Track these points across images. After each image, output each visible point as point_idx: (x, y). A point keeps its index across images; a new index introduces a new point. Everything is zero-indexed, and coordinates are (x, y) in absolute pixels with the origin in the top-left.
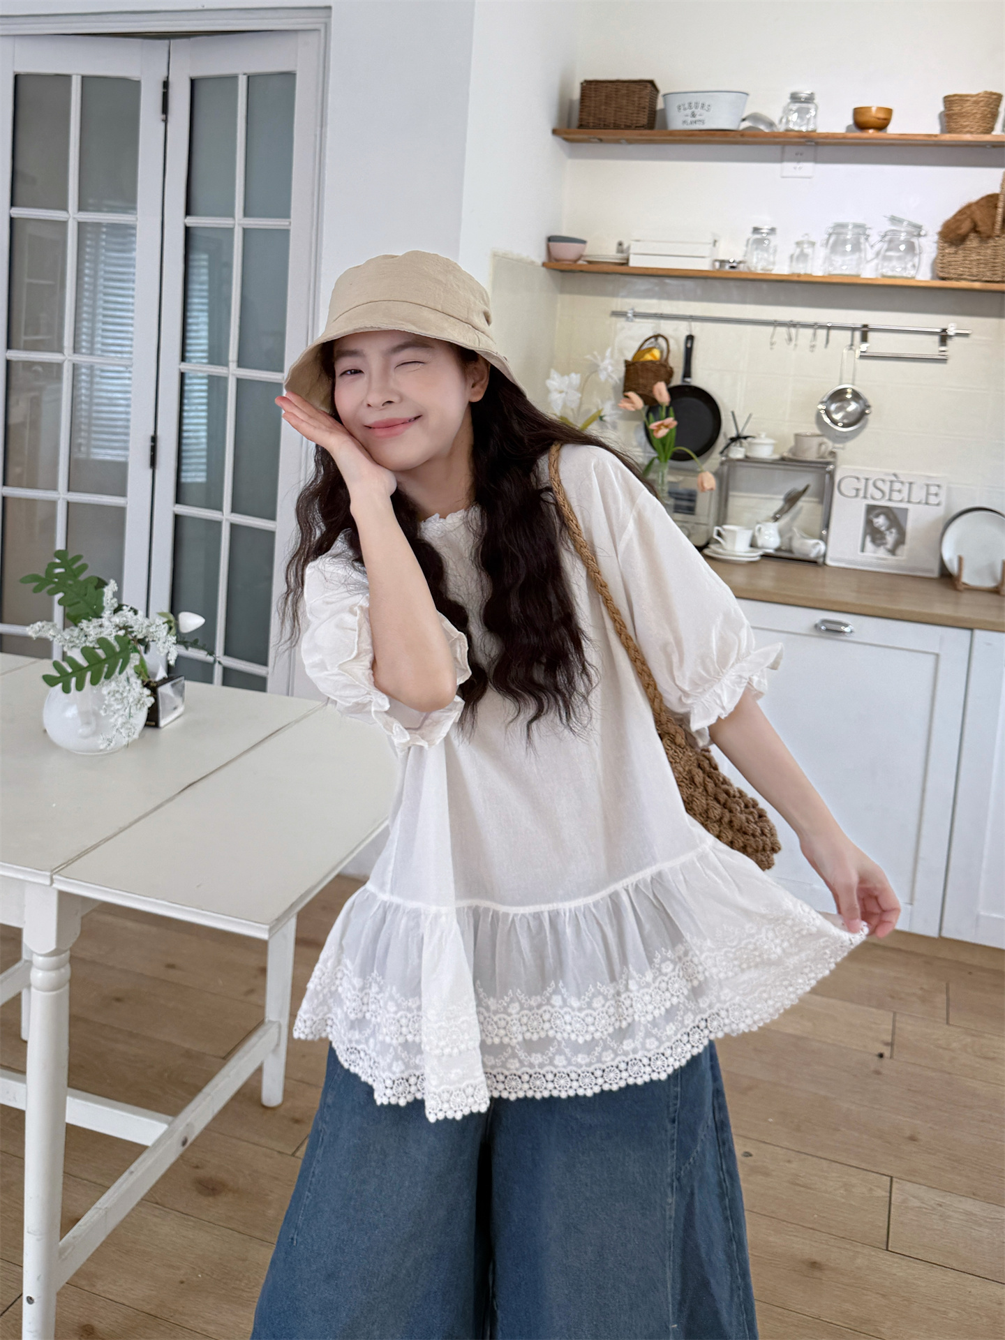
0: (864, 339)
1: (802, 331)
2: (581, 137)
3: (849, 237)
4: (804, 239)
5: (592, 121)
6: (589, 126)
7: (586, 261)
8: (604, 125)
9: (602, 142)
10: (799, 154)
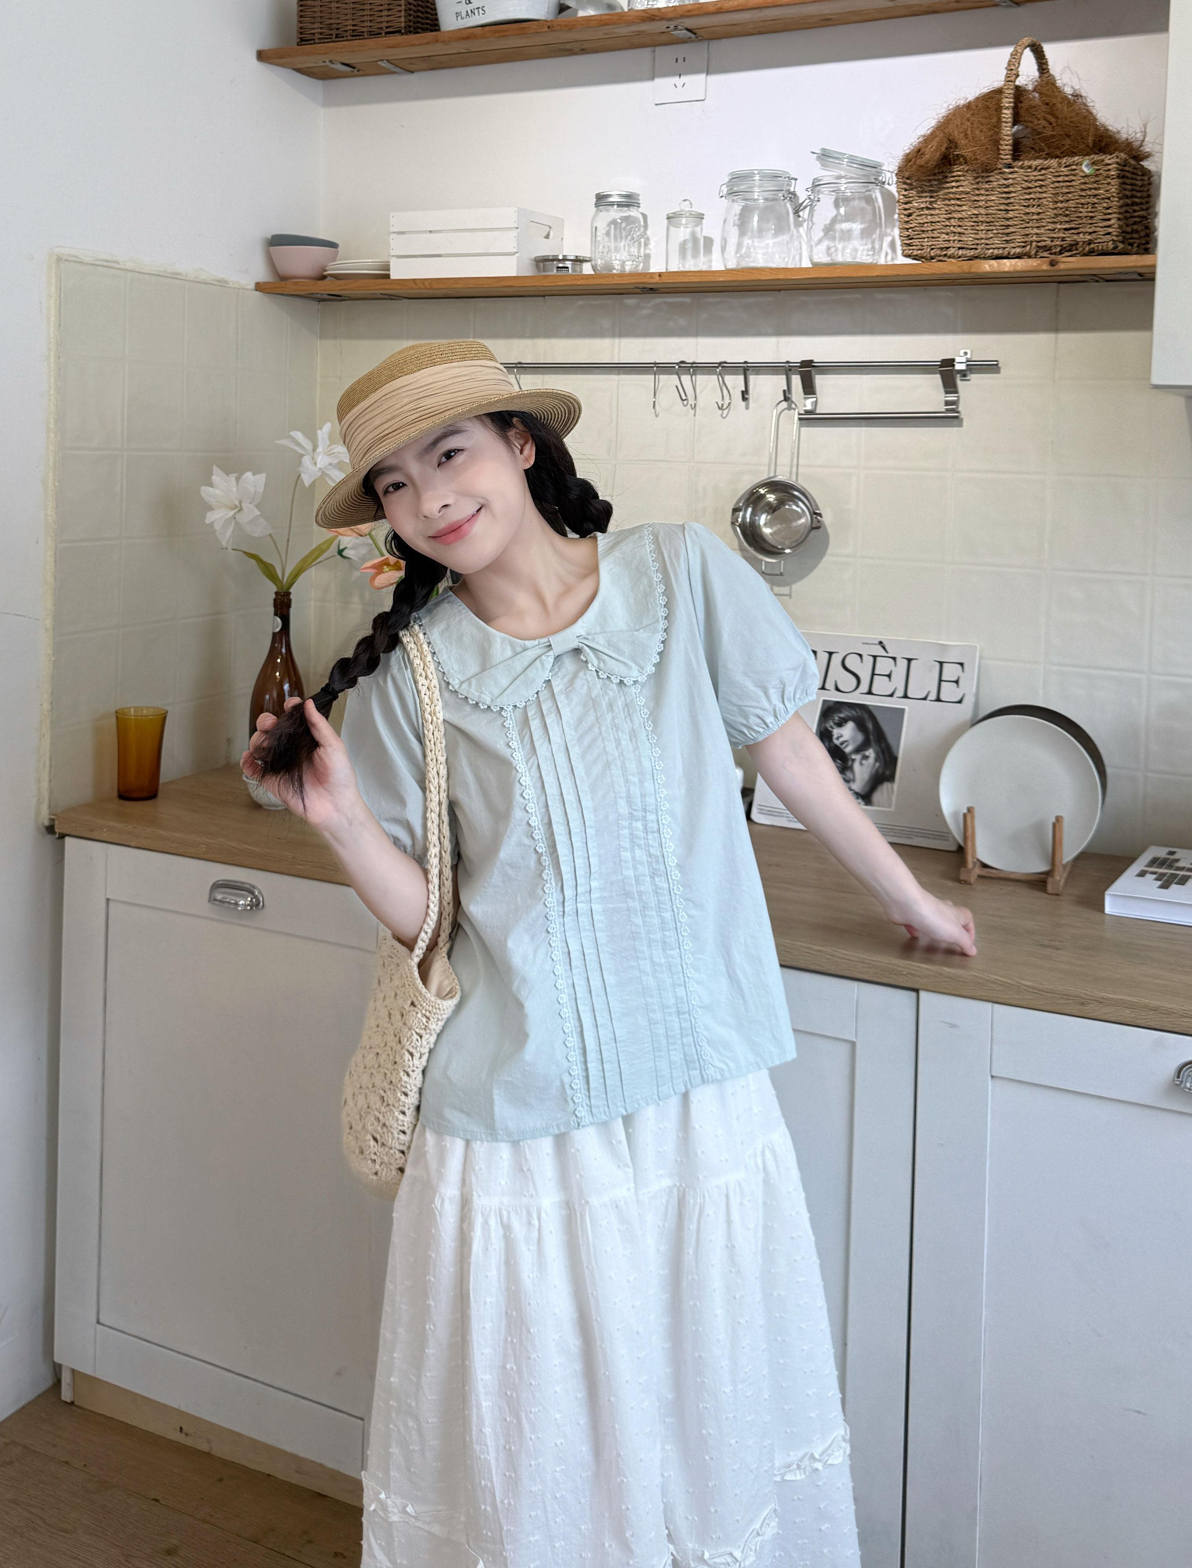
0: (809, 388)
1: (701, 379)
2: (311, 62)
3: (756, 197)
4: (683, 208)
5: (319, 30)
6: (314, 40)
7: (333, 276)
8: (336, 37)
9: (358, 71)
10: (680, 59)
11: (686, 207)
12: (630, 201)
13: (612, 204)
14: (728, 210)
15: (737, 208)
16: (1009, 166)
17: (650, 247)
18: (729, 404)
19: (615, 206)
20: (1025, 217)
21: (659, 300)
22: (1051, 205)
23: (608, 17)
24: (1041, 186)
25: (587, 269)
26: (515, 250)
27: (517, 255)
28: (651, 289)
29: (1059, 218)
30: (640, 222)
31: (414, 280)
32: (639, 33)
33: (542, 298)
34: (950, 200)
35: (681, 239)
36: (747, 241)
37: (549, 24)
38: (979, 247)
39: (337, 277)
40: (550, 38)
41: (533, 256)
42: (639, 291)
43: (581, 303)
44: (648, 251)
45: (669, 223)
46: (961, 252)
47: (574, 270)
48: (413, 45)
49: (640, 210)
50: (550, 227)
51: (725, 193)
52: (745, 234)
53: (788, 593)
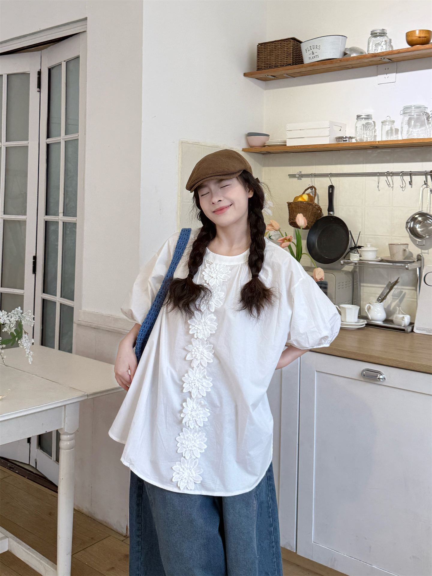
1: (394, 177)
2: (261, 76)
3: (413, 114)
4: (387, 119)
5: (264, 65)
6: (262, 69)
7: (267, 145)
8: (270, 67)
9: (277, 78)
10: (387, 69)
11: (388, 119)
12: (368, 117)
13: (362, 118)
14: (403, 119)
15: (407, 118)
17: (376, 132)
18: (405, 186)
19: (364, 119)
21: (379, 151)
23: (361, 56)
25: (354, 141)
26: (329, 135)
27: (329, 136)
28: (376, 147)
30: (372, 124)
31: (294, 146)
32: (371, 61)
33: (338, 151)
35: (387, 130)
36: (411, 130)
37: (340, 60)
39: (269, 146)
40: (342, 64)
41: (335, 137)
42: (372, 147)
43: (352, 152)
44: (375, 134)
45: (382, 124)
47: (349, 141)
48: (294, 69)
49: (372, 120)
50: (341, 127)
51: (402, 113)
52: (409, 127)
53: (427, 252)
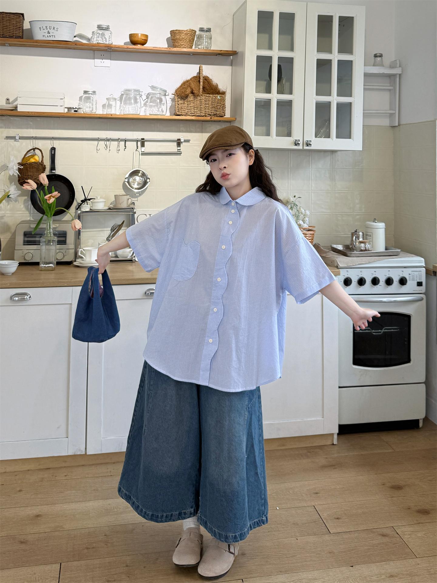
0: (143, 145)
3: (132, 96)
10: (102, 55)
11: (112, 96)
12: (93, 93)
13: (88, 93)
16: (201, 95)
19: (90, 94)
20: (205, 107)
22: (211, 105)
24: (208, 101)
25: (81, 111)
29: (213, 108)
34: (188, 102)
38: (195, 113)
45: (107, 100)
46: (191, 114)
47: (78, 111)
52: (121, 103)
53: (137, 200)
